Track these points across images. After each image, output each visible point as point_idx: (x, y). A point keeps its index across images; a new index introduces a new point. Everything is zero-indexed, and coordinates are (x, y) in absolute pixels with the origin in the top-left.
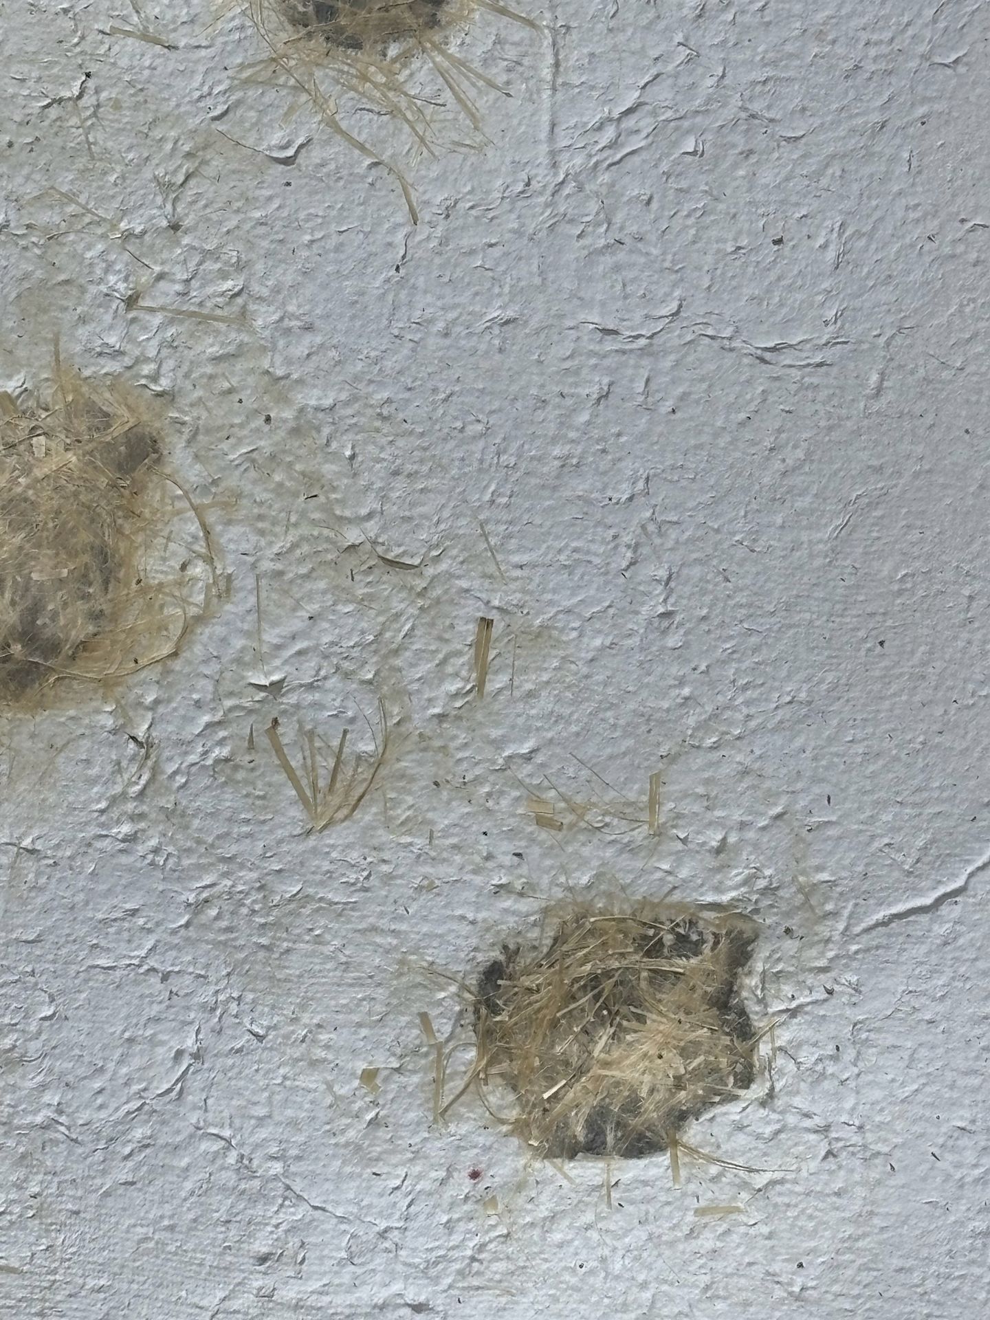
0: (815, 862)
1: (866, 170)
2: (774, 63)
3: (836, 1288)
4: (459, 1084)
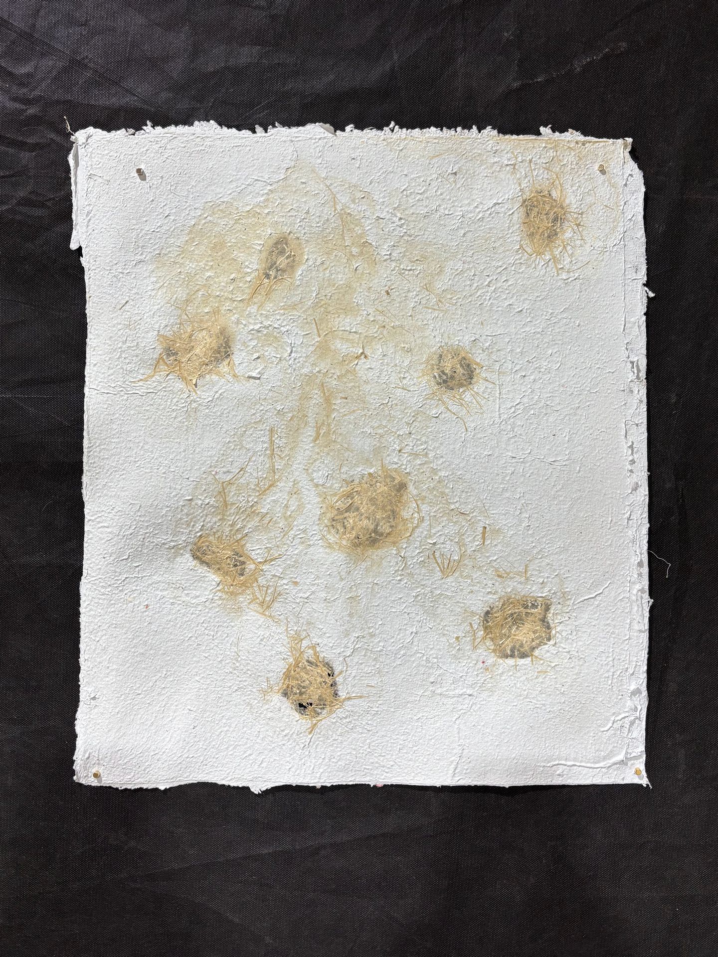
0: (565, 586)
1: (575, 418)
2: (552, 393)
3: (572, 691)
4: (479, 640)
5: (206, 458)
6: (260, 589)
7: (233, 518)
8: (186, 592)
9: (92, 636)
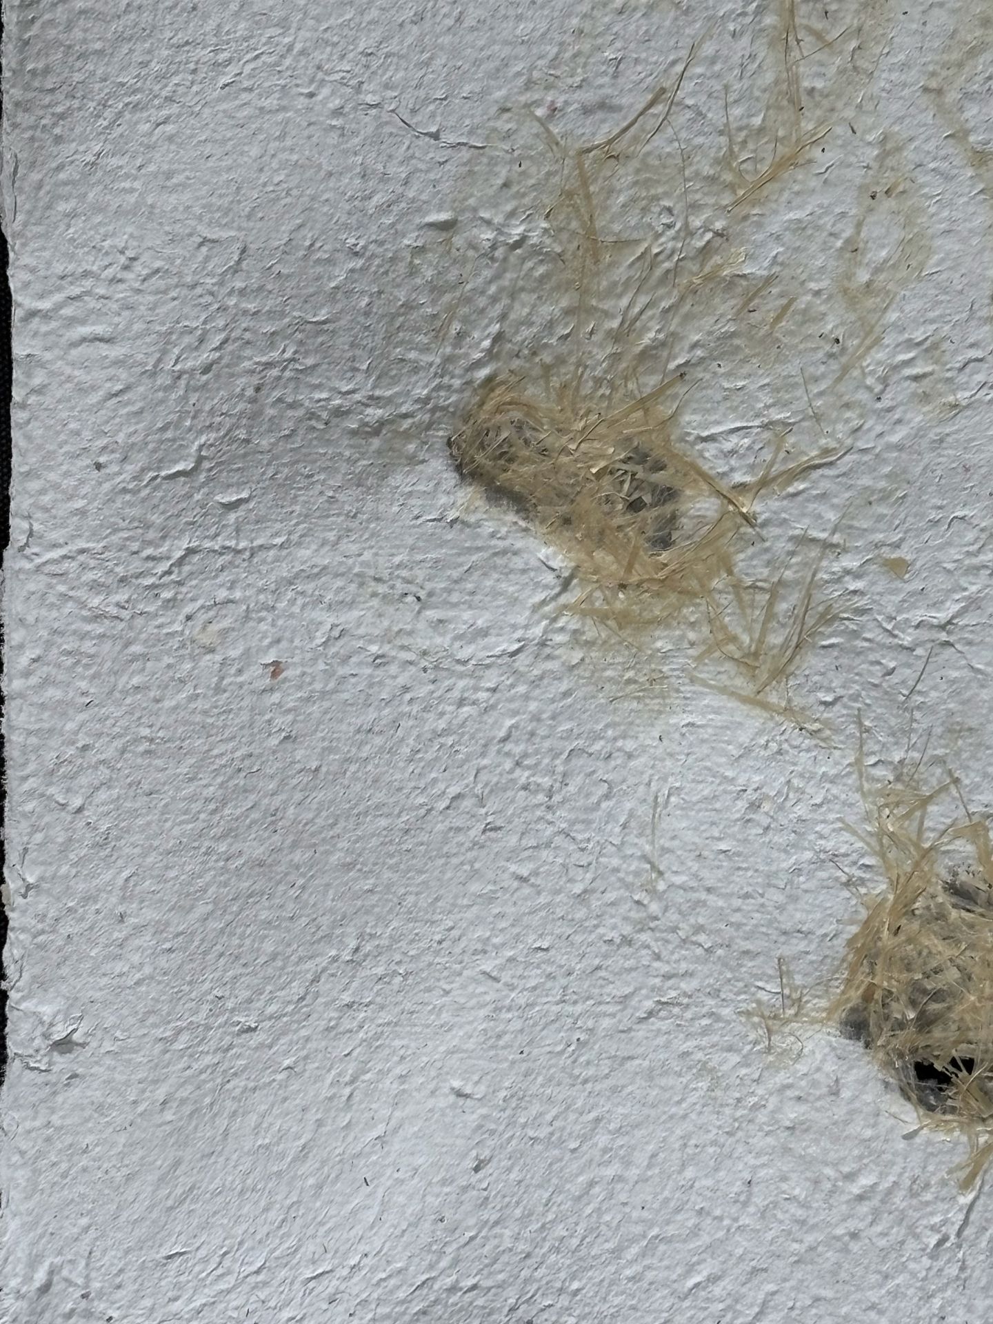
5: (506, 51)
6: (740, 600)
7: (624, 302)
8: (431, 614)
9: (51, 790)
